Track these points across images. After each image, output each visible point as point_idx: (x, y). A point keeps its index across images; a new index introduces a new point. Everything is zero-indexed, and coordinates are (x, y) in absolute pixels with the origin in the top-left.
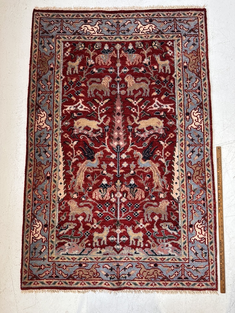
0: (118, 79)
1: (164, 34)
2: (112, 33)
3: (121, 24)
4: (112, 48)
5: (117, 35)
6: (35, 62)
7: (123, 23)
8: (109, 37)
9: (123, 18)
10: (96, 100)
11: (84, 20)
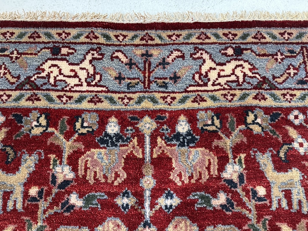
1: (278, 89)
2: (129, 86)
3: (154, 61)
4: (129, 128)
5: (145, 92)
7: (161, 57)
8: (122, 95)
9: (160, 42)
11: (51, 48)
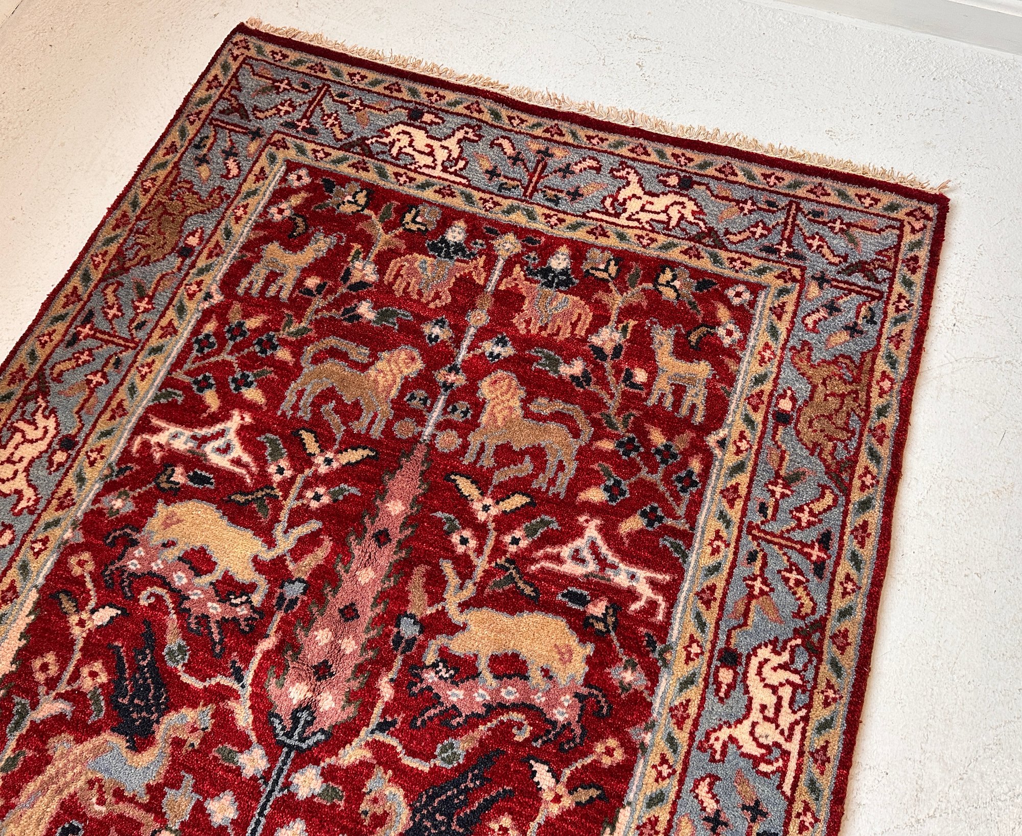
0: (452, 378)
1: (727, 250)
2: (501, 187)
3: (553, 163)
4: (480, 241)
5: (522, 201)
6: (135, 204)
7: (565, 161)
8: (487, 196)
9: (571, 141)
10: (308, 438)
11: (410, 109)
